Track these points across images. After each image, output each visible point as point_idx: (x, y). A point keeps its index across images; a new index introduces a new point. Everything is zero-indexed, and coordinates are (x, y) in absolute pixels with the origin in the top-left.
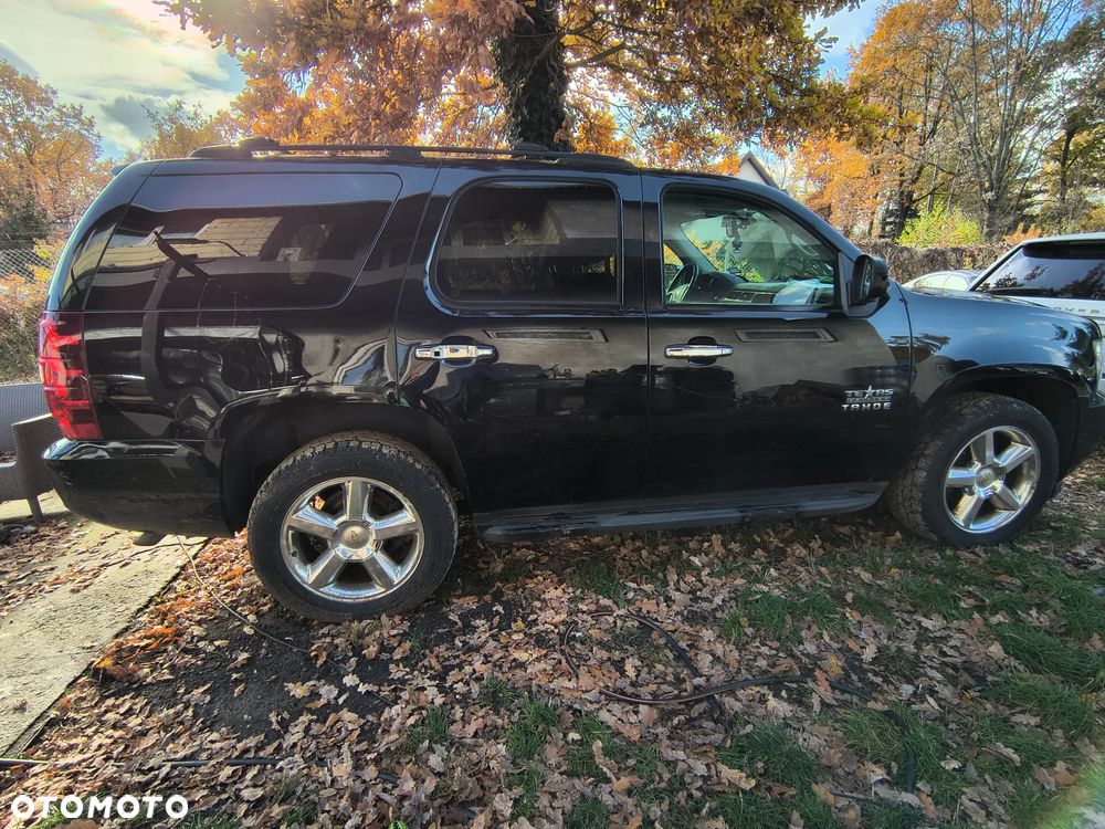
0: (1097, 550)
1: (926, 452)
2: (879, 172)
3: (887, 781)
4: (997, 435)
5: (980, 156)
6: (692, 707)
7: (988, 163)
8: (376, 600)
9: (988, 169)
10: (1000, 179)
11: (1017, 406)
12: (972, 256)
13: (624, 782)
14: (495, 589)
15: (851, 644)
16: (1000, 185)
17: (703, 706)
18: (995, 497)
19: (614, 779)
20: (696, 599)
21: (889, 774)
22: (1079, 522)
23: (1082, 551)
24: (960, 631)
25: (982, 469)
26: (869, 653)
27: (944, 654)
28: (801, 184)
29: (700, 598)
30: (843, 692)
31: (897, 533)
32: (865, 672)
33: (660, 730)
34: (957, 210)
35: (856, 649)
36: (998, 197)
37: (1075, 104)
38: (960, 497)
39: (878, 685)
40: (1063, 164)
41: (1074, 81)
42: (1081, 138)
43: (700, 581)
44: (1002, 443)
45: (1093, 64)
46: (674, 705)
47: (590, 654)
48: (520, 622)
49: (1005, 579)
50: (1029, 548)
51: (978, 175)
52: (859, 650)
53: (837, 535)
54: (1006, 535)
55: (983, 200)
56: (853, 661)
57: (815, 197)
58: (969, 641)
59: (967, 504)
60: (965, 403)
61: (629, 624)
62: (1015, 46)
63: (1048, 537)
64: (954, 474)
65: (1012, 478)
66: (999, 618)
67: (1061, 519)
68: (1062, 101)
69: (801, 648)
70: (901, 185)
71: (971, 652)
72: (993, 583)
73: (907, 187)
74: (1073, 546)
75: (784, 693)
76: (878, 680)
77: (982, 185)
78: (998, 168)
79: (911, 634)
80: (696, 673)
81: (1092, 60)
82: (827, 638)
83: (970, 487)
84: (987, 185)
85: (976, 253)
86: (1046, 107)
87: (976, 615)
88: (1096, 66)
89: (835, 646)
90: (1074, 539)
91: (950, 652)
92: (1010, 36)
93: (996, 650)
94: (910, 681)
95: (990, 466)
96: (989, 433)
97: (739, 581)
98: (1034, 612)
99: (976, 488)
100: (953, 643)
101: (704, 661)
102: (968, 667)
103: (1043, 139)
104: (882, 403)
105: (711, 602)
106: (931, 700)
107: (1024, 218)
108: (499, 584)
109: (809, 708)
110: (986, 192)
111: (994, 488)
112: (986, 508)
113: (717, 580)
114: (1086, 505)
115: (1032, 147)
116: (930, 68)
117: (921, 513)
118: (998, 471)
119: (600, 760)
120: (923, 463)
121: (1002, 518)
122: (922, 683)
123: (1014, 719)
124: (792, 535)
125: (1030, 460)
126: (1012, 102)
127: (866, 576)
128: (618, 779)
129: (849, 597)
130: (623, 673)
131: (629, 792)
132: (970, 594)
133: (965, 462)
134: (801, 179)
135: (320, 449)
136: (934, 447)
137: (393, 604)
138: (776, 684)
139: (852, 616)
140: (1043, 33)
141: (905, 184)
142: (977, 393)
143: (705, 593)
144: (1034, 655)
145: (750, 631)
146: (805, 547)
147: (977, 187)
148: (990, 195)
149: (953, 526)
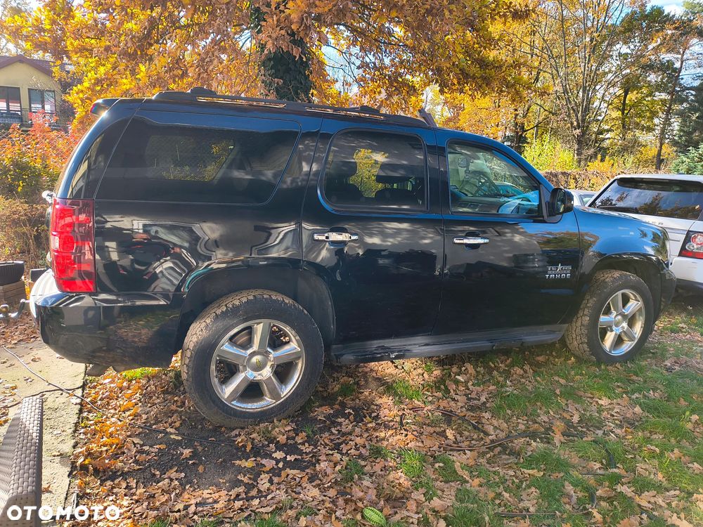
0: (675, 362)
1: (588, 305)
2: (499, 106)
3: (602, 468)
4: (623, 295)
5: (570, 102)
6: (493, 450)
7: (575, 108)
8: (269, 409)
9: (576, 112)
10: (583, 121)
11: (633, 277)
12: (575, 178)
13: (477, 481)
14: (339, 401)
15: (565, 415)
16: (584, 126)
17: (499, 449)
18: (623, 334)
19: (470, 481)
20: (469, 399)
21: (602, 464)
22: (665, 350)
23: (668, 363)
24: (619, 404)
25: (617, 315)
26: (576, 419)
27: (613, 416)
28: (439, 108)
29: (471, 398)
30: (568, 436)
31: (572, 358)
32: (576, 427)
33: (481, 460)
34: (547, 137)
35: (568, 417)
36: (584, 133)
37: (628, 71)
38: (606, 333)
39: (585, 432)
40: (623, 113)
41: (627, 54)
42: (632, 96)
43: (468, 389)
44: (626, 300)
45: (638, 44)
46: (483, 449)
47: (422, 430)
48: (368, 418)
49: (634, 378)
50: (644, 363)
51: (569, 116)
52: (570, 418)
53: (538, 362)
54: (630, 356)
55: (574, 135)
56: (569, 424)
57: (450, 120)
58: (623, 409)
59: (610, 338)
60: (606, 276)
61: (436, 414)
62: (589, 24)
63: (650, 358)
64: (603, 318)
65: (631, 321)
66: (636, 395)
67: (655, 348)
68: (620, 69)
69: (540, 418)
70: (515, 118)
71: (626, 414)
72: (629, 380)
73: (520, 120)
74: (664, 361)
75: (538, 440)
76: (584, 430)
77: (572, 124)
78: (582, 113)
79: (594, 408)
80: (487, 434)
81: (637, 41)
82: (552, 413)
83: (611, 327)
84: (575, 124)
85: (577, 176)
86: (610, 71)
87: (624, 396)
88: (640, 46)
89: (557, 416)
90: (663, 358)
91: (615, 414)
92: (586, 17)
93: (638, 409)
94: (600, 429)
95: (620, 314)
96: (619, 293)
97: (492, 388)
98: (651, 392)
99: (614, 328)
100: (615, 410)
101: (490, 429)
102: (626, 420)
103: (610, 94)
104: (566, 274)
105: (479, 400)
106: (612, 435)
107: (601, 149)
108: (340, 398)
109: (554, 445)
110: (575, 129)
111: (623, 328)
112: (619, 341)
113: (478, 388)
114: (667, 341)
115: (603, 99)
116: (534, 33)
117: (587, 343)
118: (624, 316)
119: (460, 472)
120: (586, 311)
121: (627, 346)
122: (606, 429)
123: (652, 437)
124: (512, 362)
125: (640, 310)
126: (590, 65)
127: (563, 381)
128: (473, 480)
129: (558, 392)
130: (446, 438)
131: (481, 486)
132: (618, 387)
133: (608, 312)
134: (438, 104)
135: (244, 300)
136: (591, 302)
137: (279, 412)
138: (533, 436)
139: (563, 402)
140: (607, 19)
141: (518, 117)
142: (612, 271)
143: (473, 396)
144: (656, 409)
145: (509, 412)
146: (522, 368)
147: (569, 125)
148: (578, 131)
149: (604, 351)
